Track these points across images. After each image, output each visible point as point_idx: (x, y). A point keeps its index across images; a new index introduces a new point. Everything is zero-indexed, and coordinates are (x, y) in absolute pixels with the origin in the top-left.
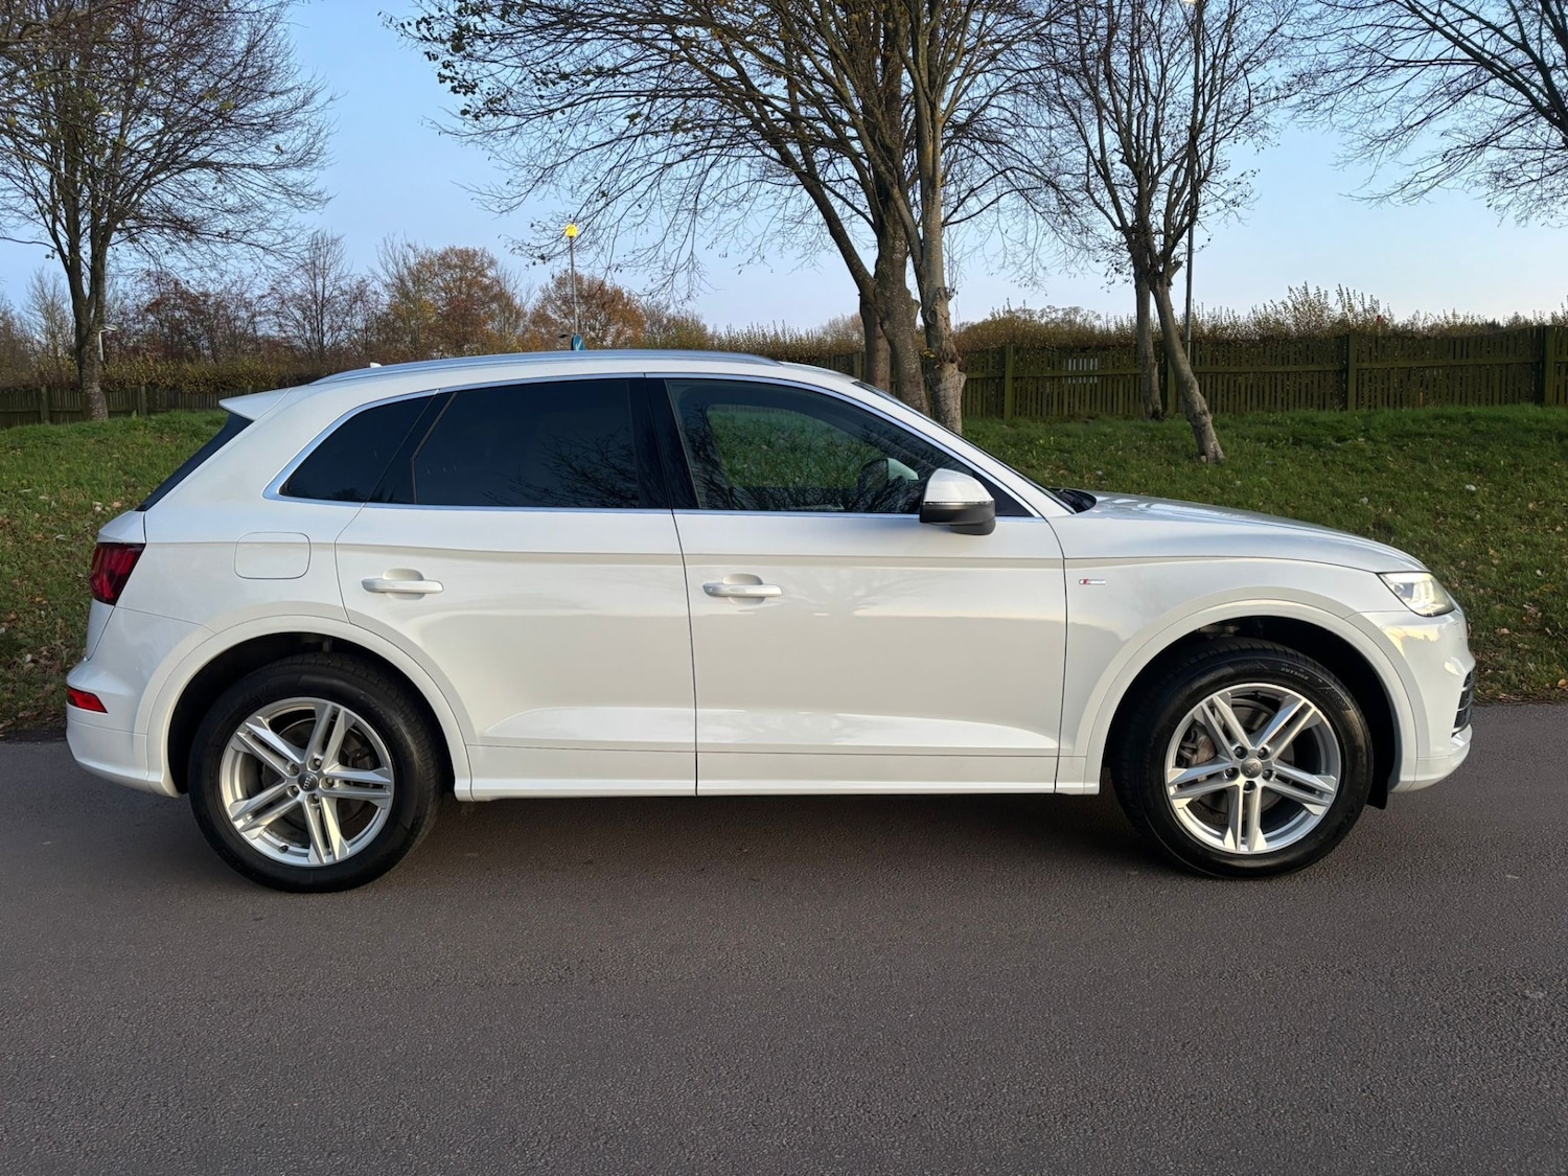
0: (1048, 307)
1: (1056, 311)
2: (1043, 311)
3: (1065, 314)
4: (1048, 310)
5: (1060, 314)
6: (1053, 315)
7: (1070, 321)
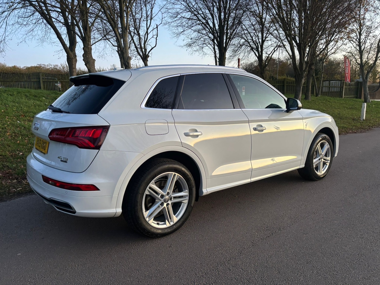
0: (49, 64)
1: (51, 65)
2: (48, 65)
3: (54, 66)
4: (49, 65)
5: (53, 66)
6: (51, 66)
7: (56, 68)
